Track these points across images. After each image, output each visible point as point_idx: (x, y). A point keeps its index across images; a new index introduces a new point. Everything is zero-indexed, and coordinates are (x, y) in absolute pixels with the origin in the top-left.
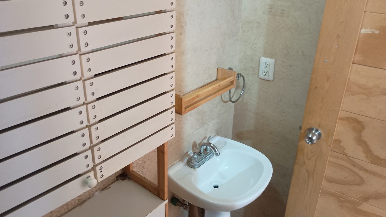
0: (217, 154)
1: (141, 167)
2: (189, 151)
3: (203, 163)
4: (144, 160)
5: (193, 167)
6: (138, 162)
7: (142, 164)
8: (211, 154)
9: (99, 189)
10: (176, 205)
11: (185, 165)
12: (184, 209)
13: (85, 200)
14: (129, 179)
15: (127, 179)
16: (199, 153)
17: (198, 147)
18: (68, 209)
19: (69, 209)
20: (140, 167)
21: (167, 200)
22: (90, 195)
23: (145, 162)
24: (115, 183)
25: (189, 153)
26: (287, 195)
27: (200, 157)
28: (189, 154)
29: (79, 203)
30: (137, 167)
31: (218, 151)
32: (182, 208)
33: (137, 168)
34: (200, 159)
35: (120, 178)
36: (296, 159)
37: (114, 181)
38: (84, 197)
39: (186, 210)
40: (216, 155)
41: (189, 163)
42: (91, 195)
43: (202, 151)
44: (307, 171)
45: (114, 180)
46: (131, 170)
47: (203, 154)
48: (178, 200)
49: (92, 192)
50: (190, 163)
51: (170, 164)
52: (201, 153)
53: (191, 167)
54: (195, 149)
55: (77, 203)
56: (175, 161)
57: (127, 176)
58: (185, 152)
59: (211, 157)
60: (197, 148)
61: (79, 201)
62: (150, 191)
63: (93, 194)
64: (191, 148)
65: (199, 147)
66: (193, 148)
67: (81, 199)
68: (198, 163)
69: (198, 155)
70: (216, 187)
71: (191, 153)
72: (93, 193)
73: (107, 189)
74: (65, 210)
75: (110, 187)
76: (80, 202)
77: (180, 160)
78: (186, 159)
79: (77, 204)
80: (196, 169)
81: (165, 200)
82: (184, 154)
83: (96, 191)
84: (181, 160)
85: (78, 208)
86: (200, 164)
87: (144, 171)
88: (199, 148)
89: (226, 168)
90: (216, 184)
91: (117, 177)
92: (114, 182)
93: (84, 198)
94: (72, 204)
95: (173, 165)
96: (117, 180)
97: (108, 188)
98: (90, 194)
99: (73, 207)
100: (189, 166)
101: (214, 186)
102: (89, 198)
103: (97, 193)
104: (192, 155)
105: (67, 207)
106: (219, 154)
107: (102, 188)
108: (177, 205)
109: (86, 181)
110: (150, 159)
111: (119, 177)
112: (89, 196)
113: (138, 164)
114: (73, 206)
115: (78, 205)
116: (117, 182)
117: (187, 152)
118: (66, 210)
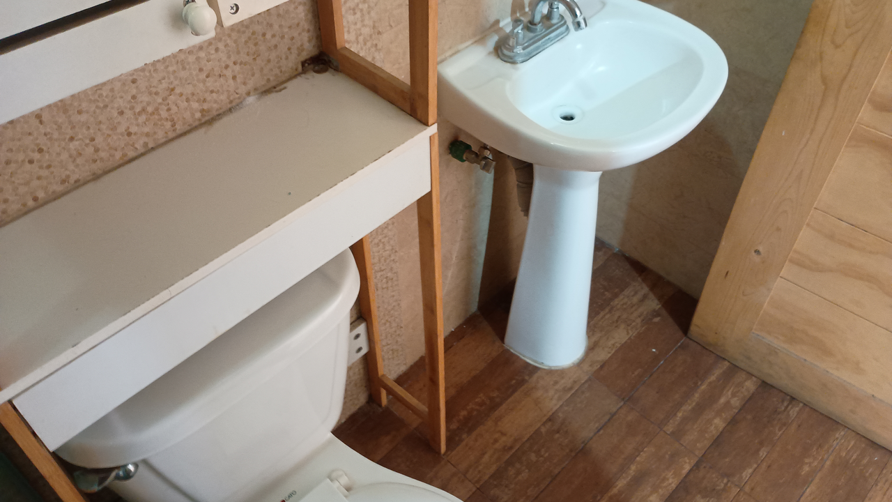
0: (578, 24)
1: (369, 44)
2: (503, 19)
3: (538, 51)
4: (376, 25)
5: (511, 61)
6: (360, 29)
7: (371, 36)
8: (563, 29)
9: (256, 89)
10: (462, 161)
11: (490, 53)
12: (483, 168)
13: (219, 115)
14: (337, 69)
15: (330, 69)
16: (530, 25)
17: (527, 10)
18: (174, 130)
19: (178, 132)
20: (365, 44)
21: (436, 125)
22: (231, 102)
23: (379, 33)
24: (299, 78)
25: (501, 24)
26: (751, 152)
27: (532, 35)
28: (501, 29)
29: (203, 120)
30: (358, 43)
31: (582, 17)
32: (476, 167)
33: (359, 46)
34: (531, 39)
35: (312, 66)
36: (798, 46)
37: (296, 73)
38: (215, 106)
39: (488, 171)
40: (576, 25)
41: (499, 52)
42: (234, 104)
43: (538, 18)
44: (824, 80)
45: (296, 70)
46: (339, 45)
47: (539, 27)
48: (468, 147)
49: (237, 96)
50: (503, 51)
51: (450, 48)
52: (535, 25)
53: (506, 59)
54: (518, 15)
55: (200, 120)
56: (462, 42)
57: (330, 61)
58: (492, 20)
59: (560, 37)
60: (525, 14)
61: (203, 116)
62: (392, 102)
63: (241, 102)
64: (509, 10)
65: (530, 10)
66: (513, 12)
67: (208, 111)
68: (524, 49)
69: (526, 30)
70: (569, 118)
71: (506, 24)
72: (239, 98)
73: (277, 92)
74: (166, 133)
75: (285, 88)
76: (207, 118)
77: (476, 42)
78: (493, 40)
79: (197, 123)
80: (519, 65)
81: (430, 124)
82: (488, 25)
83: (248, 94)
84: (481, 39)
85: (202, 130)
86: (530, 53)
87: (378, 57)
88: (530, 13)
89: (601, 69)
90: (567, 111)
91: (303, 63)
92: (295, 77)
93: (217, 110)
94: (184, 118)
95: (457, 52)
96: (304, 71)
97: (280, 90)
98: (231, 98)
99: (187, 128)
100: (498, 56)
101: (562, 116)
102: (230, 110)
103: (251, 99)
104: (508, 30)
105: (172, 126)
106: (583, 24)
107: (264, 89)
108: (465, 158)
109: (184, 13)
110: (393, 24)
111: (309, 64)
112: (229, 106)
113: (360, 35)
114: (189, 125)
115: (201, 125)
116: (303, 75)
117: (497, 22)
118: (171, 135)
